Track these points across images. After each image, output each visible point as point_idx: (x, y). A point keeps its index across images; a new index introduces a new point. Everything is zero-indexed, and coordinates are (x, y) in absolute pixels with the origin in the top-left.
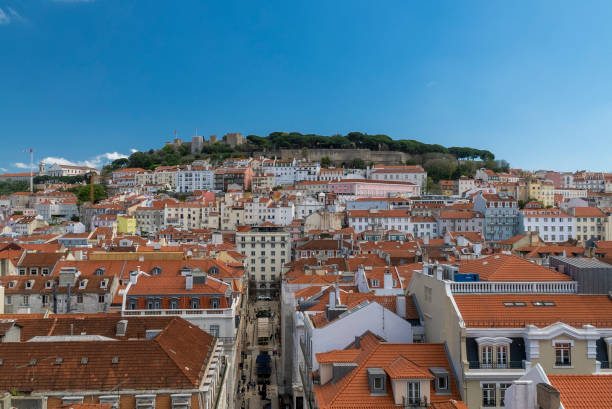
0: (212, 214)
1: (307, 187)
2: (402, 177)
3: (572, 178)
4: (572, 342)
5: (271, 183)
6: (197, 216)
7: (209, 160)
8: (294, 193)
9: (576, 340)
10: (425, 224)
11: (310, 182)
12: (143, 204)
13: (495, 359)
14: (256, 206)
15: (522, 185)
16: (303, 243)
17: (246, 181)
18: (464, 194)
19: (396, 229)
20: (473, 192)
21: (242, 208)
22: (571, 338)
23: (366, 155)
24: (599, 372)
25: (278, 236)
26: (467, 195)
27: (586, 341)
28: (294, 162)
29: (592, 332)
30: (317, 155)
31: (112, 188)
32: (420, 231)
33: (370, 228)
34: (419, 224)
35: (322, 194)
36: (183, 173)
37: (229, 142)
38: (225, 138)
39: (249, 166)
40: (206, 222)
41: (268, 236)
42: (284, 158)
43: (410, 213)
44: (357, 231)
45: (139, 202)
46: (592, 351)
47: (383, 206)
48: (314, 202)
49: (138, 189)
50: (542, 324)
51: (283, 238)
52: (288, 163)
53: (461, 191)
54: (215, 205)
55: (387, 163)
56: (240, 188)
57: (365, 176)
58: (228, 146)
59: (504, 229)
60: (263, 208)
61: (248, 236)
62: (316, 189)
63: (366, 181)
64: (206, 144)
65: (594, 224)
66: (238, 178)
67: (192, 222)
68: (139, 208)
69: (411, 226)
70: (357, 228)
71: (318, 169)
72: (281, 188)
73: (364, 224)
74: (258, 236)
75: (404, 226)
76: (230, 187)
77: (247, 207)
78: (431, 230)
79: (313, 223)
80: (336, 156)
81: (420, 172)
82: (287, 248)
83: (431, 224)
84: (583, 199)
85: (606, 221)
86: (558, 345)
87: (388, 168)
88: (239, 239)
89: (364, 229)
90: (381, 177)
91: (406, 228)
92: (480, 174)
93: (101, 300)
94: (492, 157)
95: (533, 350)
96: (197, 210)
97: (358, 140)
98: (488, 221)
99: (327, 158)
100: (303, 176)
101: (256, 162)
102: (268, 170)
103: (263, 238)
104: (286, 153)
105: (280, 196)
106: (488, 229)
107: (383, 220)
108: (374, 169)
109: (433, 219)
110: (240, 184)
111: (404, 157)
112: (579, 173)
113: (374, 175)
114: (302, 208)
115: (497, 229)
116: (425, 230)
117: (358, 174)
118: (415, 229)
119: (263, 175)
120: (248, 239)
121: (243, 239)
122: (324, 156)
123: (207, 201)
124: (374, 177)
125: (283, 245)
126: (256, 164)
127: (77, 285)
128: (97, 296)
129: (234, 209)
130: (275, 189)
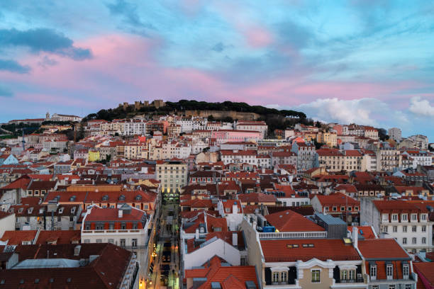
0: (144, 150)
1: (200, 133)
2: (254, 128)
3: (347, 128)
4: (320, 269)
5: (178, 131)
6: (135, 151)
7: (144, 115)
8: (192, 137)
9: (322, 268)
10: (265, 159)
11: (201, 131)
12: (105, 144)
13: (280, 279)
14: (169, 146)
15: (320, 133)
16: (194, 172)
17: (165, 129)
18: (288, 138)
19: (248, 162)
20: (293, 137)
21: (161, 147)
22: (320, 267)
23: (233, 114)
24: (334, 285)
25: (180, 166)
26: (290, 139)
27: (328, 269)
28: (193, 118)
29: (331, 264)
30: (206, 114)
31: (86, 132)
32: (261, 163)
33: (233, 162)
34: (261, 159)
35: (207, 139)
36: (128, 124)
37: (155, 105)
38: (153, 103)
39: (167, 120)
40: (140, 155)
41: (174, 166)
42: (187, 116)
43: (256, 151)
44: (226, 163)
45: (102, 141)
46: (331, 274)
47: (241, 147)
48: (203, 143)
49: (102, 133)
50: (305, 260)
51: (183, 168)
52: (189, 118)
53: (286, 137)
54: (145, 145)
55: (245, 120)
56: (161, 133)
57: (233, 127)
58: (154, 107)
59: (307, 162)
60: (173, 147)
61: (163, 166)
62: (204, 135)
63: (233, 131)
64: (142, 106)
65: (356, 160)
66: (160, 127)
67: (132, 154)
68: (102, 146)
69: (256, 160)
70: (226, 161)
71: (206, 122)
72: (184, 133)
73: (230, 159)
74: (169, 166)
75: (252, 161)
76: (155, 133)
77: (164, 146)
78: (267, 163)
79: (201, 158)
80: (216, 115)
81: (263, 125)
82: (185, 174)
83: (268, 159)
84: (352, 143)
85: (362, 158)
86: (314, 271)
87: (246, 123)
88: (157, 168)
89: (229, 162)
90: (242, 128)
91: (254, 161)
92: (297, 126)
93: (71, 220)
94: (305, 116)
95: (300, 274)
96: (135, 147)
97: (229, 106)
98: (299, 158)
99: (211, 116)
100: (197, 126)
101: (170, 118)
102: (178, 123)
103: (172, 168)
104: (188, 113)
105: (184, 139)
106: (299, 162)
107: (240, 157)
108: (238, 123)
109: (268, 156)
110: (161, 131)
111: (256, 116)
112: (351, 125)
113: (238, 126)
114: (196, 147)
115: (304, 162)
116: (264, 163)
117: (228, 126)
118: (259, 162)
119: (174, 125)
120: (163, 168)
121: (160, 168)
122: (210, 115)
123: (141, 142)
124: (238, 129)
125: (183, 172)
126: (170, 119)
127: (58, 210)
128: (69, 217)
129: (157, 147)
130: (181, 134)
